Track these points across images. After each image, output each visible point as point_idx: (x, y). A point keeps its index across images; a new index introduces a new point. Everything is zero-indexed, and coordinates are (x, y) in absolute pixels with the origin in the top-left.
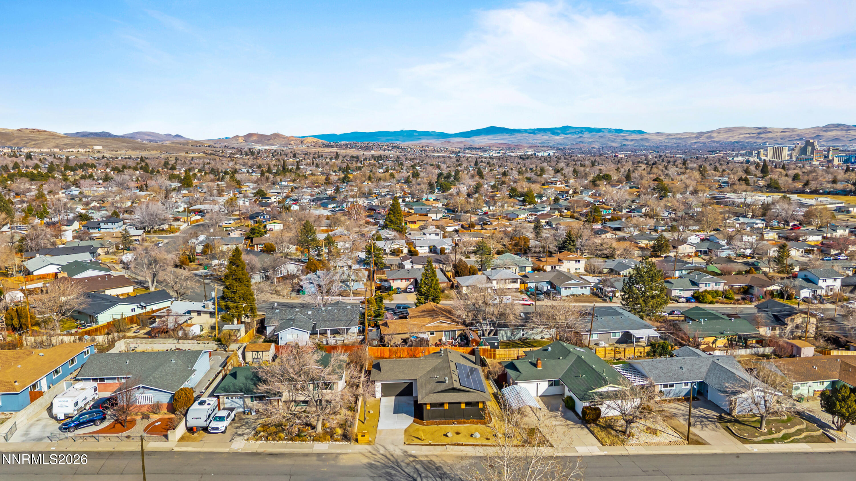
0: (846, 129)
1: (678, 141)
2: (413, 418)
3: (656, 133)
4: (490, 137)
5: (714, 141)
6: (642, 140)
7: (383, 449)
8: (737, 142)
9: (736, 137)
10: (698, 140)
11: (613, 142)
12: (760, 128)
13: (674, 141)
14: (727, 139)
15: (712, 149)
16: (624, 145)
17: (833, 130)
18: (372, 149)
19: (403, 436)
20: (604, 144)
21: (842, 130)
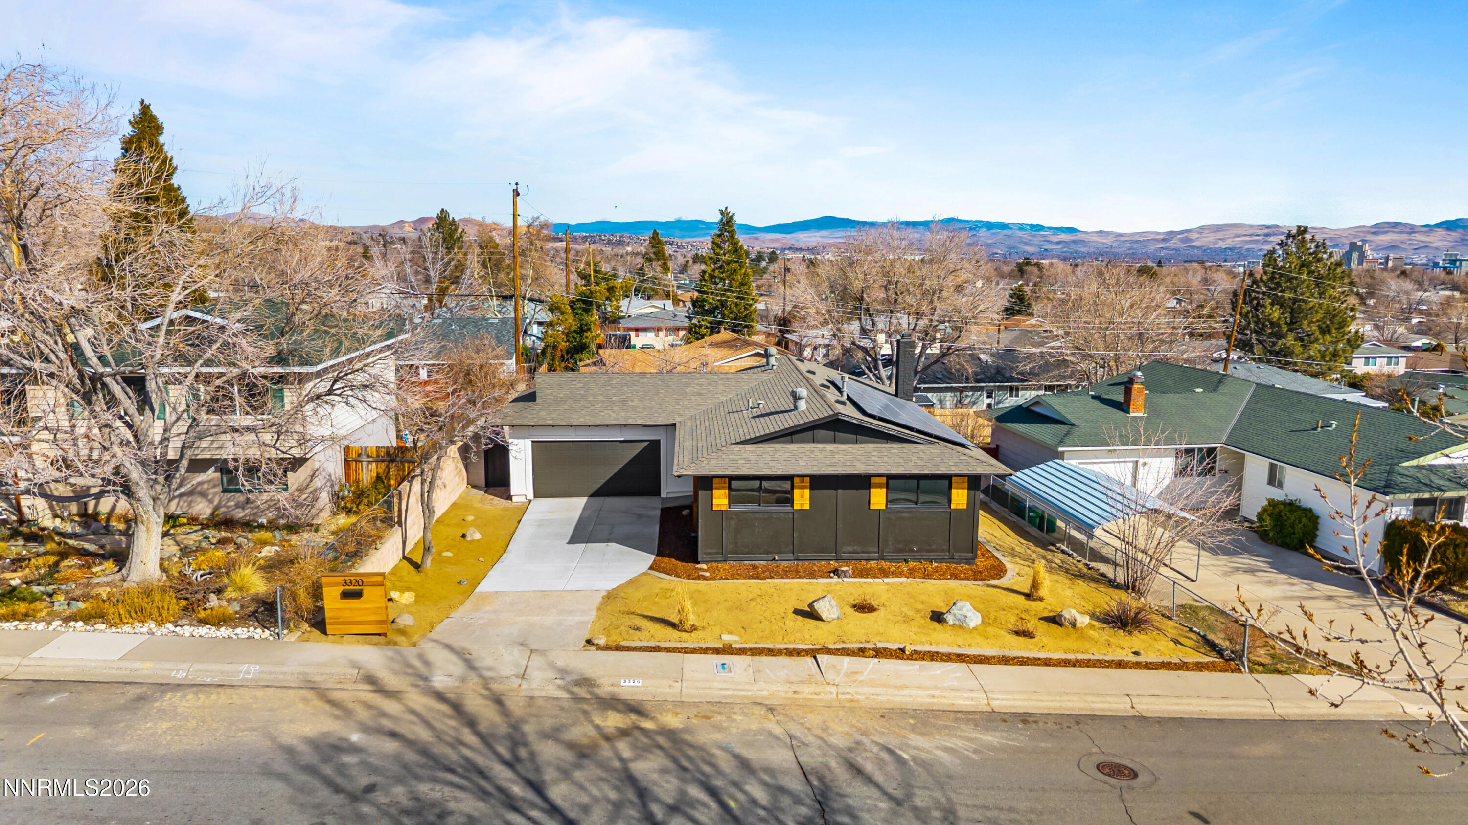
0: (1408, 230)
1: (1135, 246)
2: (651, 558)
3: (1097, 232)
4: (825, 233)
5: (1193, 247)
6: (1074, 242)
7: (457, 667)
8: (1230, 249)
9: (1229, 241)
10: (1168, 245)
11: (1027, 244)
12: (1268, 227)
13: (1128, 245)
14: (1214, 244)
15: (1189, 258)
16: (1046, 250)
17: (1387, 232)
18: (628, 245)
19: (593, 614)
20: (1013, 248)
21: (1401, 233)
